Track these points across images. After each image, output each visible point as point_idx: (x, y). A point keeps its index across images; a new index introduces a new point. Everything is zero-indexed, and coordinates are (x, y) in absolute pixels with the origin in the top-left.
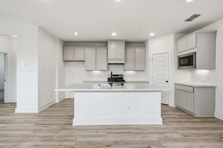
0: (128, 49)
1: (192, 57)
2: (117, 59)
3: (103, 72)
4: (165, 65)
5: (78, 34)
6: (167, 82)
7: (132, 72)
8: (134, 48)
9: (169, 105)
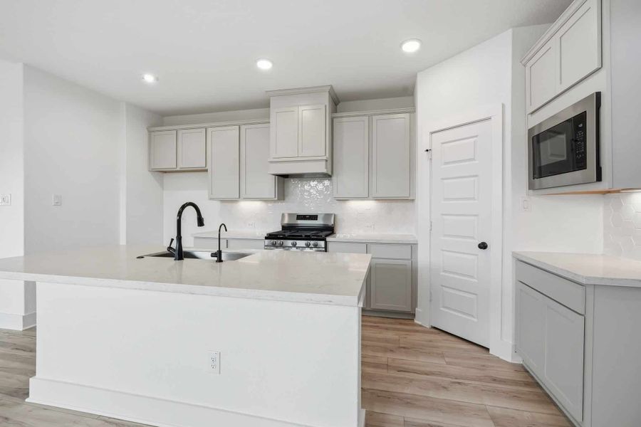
0: (345, 119)
1: (581, 125)
2: (299, 159)
3: (270, 205)
4: (476, 176)
5: (157, 79)
6: (483, 246)
7: (369, 205)
8: (365, 115)
9: (491, 352)
